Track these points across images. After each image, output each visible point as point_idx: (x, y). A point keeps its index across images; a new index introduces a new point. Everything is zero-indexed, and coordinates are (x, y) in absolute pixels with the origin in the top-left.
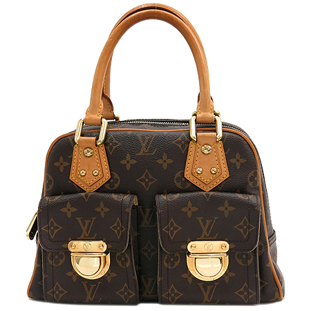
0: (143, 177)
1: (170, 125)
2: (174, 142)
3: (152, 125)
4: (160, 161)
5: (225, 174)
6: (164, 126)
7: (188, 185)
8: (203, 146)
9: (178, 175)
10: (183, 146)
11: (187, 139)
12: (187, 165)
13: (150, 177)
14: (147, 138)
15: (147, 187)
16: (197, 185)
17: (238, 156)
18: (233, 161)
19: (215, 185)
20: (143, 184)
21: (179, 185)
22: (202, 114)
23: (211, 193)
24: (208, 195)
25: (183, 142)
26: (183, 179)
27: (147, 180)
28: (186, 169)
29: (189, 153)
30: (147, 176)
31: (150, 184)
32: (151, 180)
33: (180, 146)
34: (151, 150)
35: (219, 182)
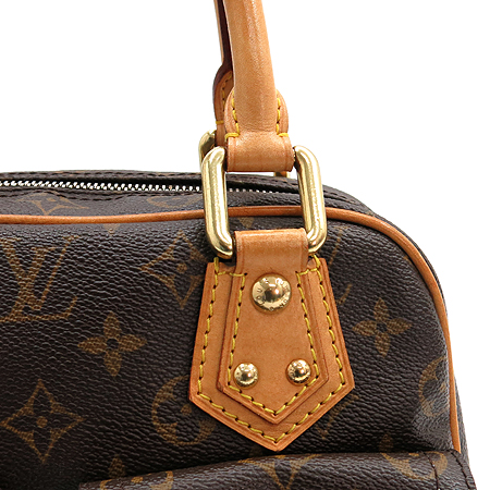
0: (27, 409)
1: (130, 194)
2: (146, 269)
3: (62, 193)
4: (92, 346)
5: (340, 380)
6: (108, 196)
7: (205, 432)
8: (259, 279)
9: (165, 393)
10: (183, 282)
11: (196, 254)
12: (200, 353)
13: (55, 407)
14: (39, 254)
15: (43, 449)
16: (241, 427)
17: (380, 309)
18: (364, 328)
19: (306, 421)
20: (28, 437)
21: (168, 432)
22: (247, 136)
23: (297, 464)
24: (283, 474)
25: (182, 267)
26: (186, 409)
27: (42, 422)
28: (198, 369)
29: (208, 308)
30: (41, 406)
31: (56, 435)
32: (58, 421)
33: (169, 282)
34: (56, 302)
35: (319, 411)
